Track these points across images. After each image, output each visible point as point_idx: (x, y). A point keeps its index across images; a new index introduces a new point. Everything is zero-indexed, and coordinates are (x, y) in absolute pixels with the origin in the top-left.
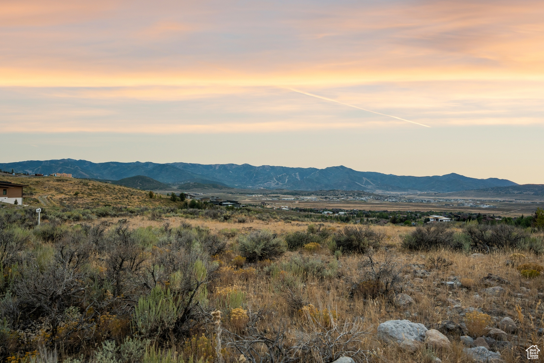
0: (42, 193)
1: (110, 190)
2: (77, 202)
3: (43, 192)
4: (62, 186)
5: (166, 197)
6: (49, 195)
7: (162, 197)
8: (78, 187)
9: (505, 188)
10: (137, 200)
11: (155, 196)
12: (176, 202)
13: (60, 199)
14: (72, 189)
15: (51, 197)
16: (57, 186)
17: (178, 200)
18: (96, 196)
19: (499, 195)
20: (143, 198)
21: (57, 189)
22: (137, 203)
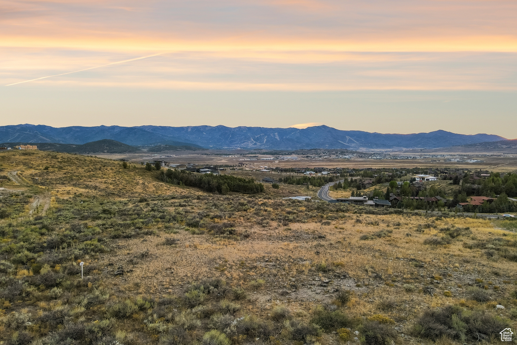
0: (11, 169)
1: (81, 162)
2: (49, 177)
3: (11, 167)
4: (30, 160)
5: (140, 167)
6: (18, 171)
7: (137, 166)
8: (47, 160)
9: (494, 143)
10: (111, 171)
11: (129, 166)
12: (152, 172)
13: (31, 175)
14: (41, 162)
15: (21, 172)
16: (25, 161)
17: (154, 169)
18: (67, 169)
19: (487, 150)
20: (116, 168)
21: (25, 164)
22: (112, 174)
